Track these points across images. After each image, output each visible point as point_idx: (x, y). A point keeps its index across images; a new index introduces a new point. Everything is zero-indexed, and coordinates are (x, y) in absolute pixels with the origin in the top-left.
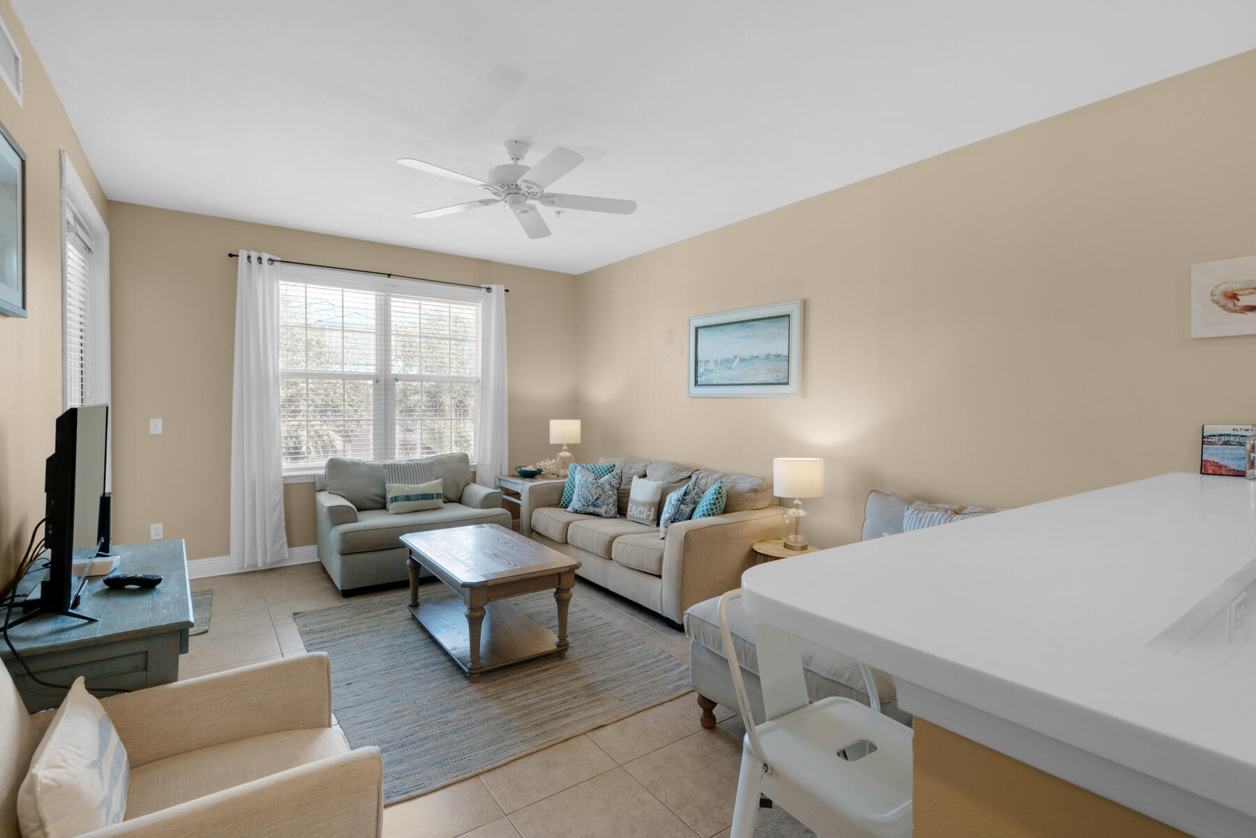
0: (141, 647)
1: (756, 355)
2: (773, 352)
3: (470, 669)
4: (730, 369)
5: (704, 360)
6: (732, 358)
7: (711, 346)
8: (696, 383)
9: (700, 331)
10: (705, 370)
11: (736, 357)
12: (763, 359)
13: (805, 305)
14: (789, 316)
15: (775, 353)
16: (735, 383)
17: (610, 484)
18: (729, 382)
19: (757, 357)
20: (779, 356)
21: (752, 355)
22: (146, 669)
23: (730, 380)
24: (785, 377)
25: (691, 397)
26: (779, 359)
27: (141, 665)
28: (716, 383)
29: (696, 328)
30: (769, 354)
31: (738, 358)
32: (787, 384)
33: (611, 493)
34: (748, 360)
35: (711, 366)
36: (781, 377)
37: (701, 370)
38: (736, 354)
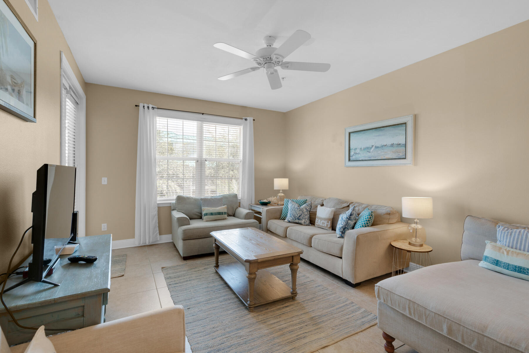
0: (80, 303)
1: (385, 145)
2: (396, 142)
3: (249, 305)
4: (369, 152)
5: (354, 148)
6: (371, 146)
7: (357, 142)
8: (349, 160)
9: (351, 134)
10: (354, 153)
11: (373, 146)
12: (390, 147)
13: (416, 118)
14: (406, 123)
15: (397, 143)
16: (372, 159)
17: (306, 209)
18: (369, 159)
19: (386, 146)
20: (400, 144)
21: (382, 145)
22: (83, 316)
23: (370, 157)
24: (403, 155)
25: (347, 167)
26: (399, 146)
27: (81, 314)
28: (361, 160)
29: (349, 133)
30: (393, 144)
31: (374, 147)
32: (405, 158)
33: (306, 213)
34: (380, 147)
35: (358, 151)
36: (401, 155)
37: (352, 153)
38: (373, 144)
